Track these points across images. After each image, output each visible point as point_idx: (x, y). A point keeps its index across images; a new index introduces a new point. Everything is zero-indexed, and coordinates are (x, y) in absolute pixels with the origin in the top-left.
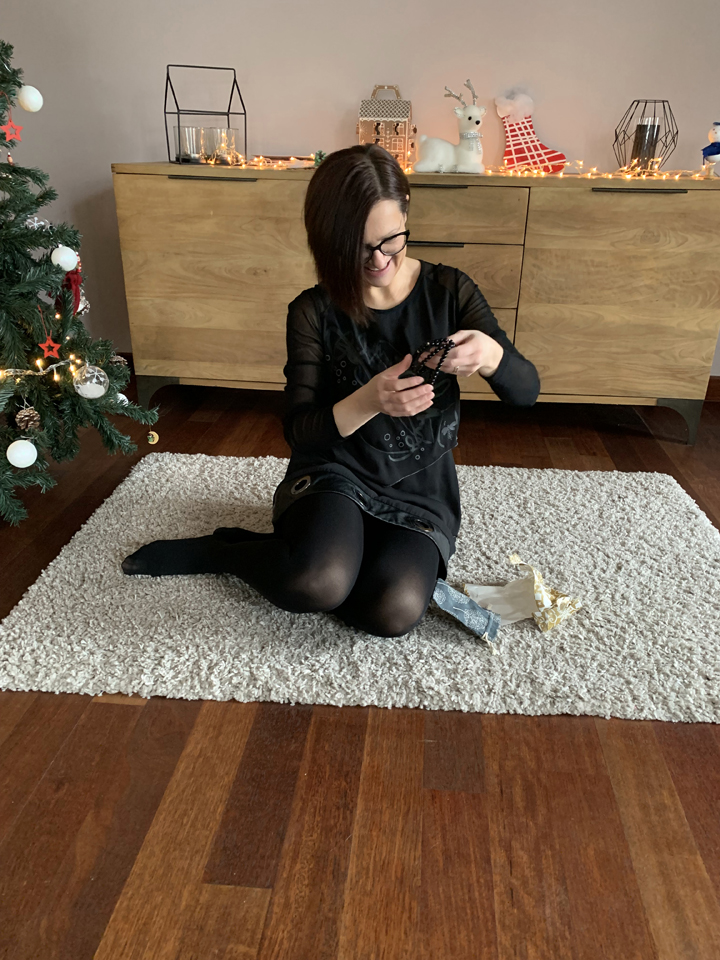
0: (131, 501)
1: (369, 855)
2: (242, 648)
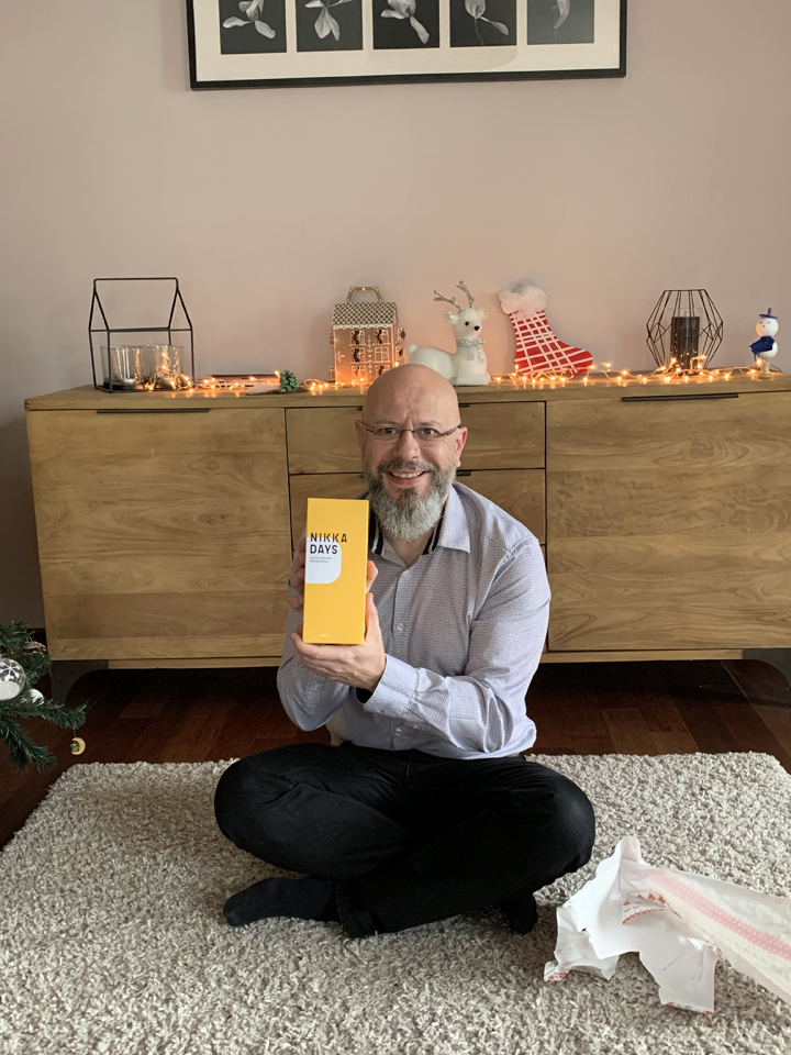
0: (50, 833)
2: (199, 1020)
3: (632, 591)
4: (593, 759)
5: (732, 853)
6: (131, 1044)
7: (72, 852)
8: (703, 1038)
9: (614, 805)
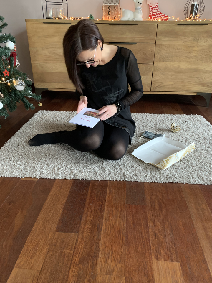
0: (33, 123)
1: (109, 224)
2: (68, 164)
3: (173, 77)
4: (159, 115)
5: (194, 135)
6: (51, 168)
7: (38, 127)
8: (192, 174)
9: (165, 124)
